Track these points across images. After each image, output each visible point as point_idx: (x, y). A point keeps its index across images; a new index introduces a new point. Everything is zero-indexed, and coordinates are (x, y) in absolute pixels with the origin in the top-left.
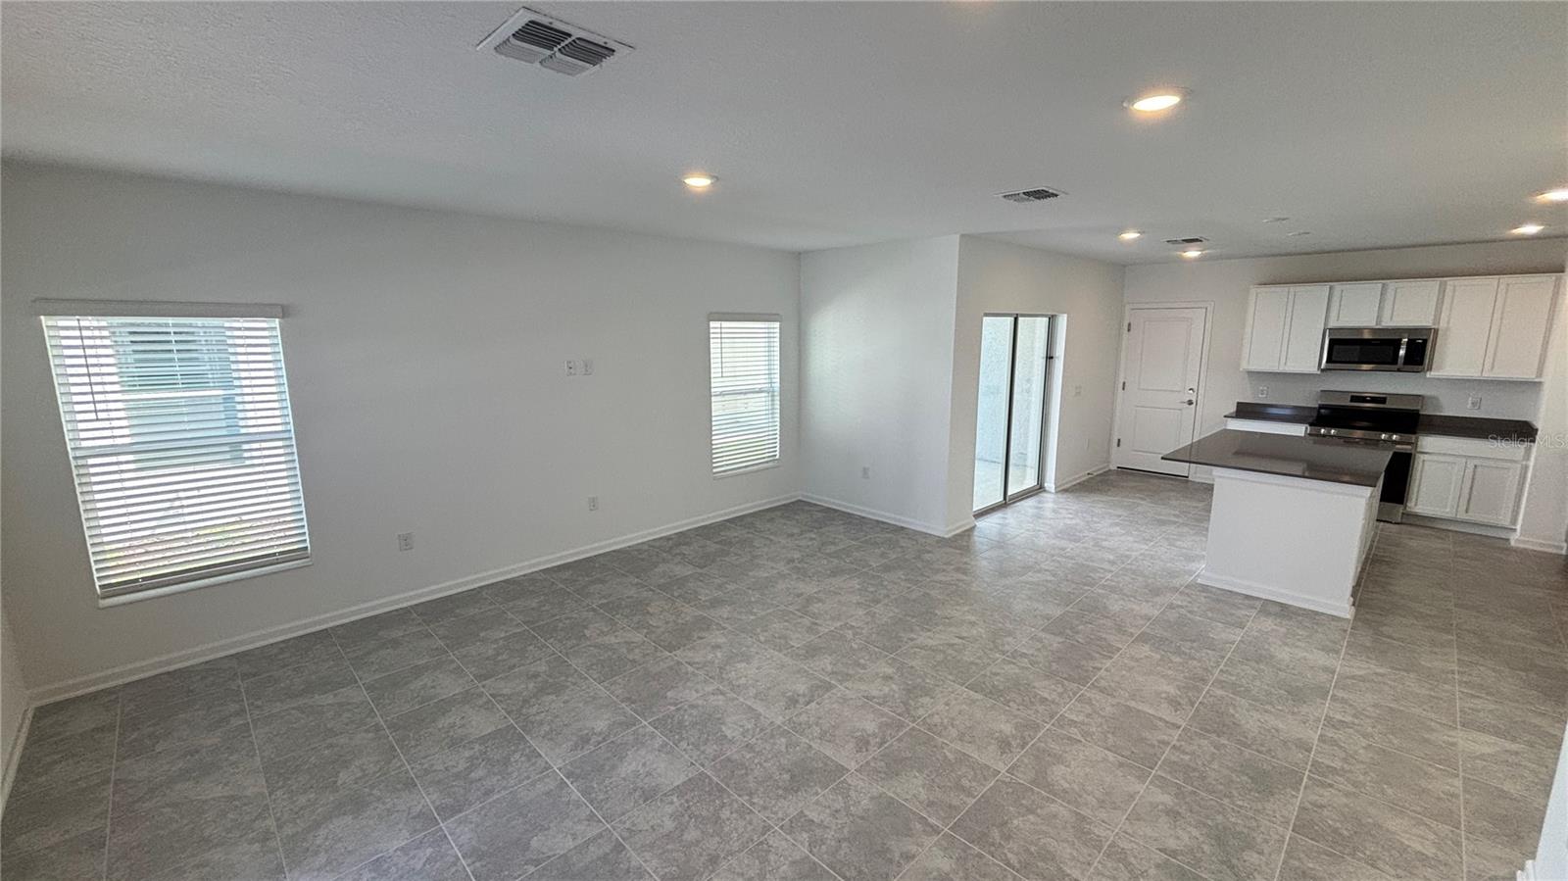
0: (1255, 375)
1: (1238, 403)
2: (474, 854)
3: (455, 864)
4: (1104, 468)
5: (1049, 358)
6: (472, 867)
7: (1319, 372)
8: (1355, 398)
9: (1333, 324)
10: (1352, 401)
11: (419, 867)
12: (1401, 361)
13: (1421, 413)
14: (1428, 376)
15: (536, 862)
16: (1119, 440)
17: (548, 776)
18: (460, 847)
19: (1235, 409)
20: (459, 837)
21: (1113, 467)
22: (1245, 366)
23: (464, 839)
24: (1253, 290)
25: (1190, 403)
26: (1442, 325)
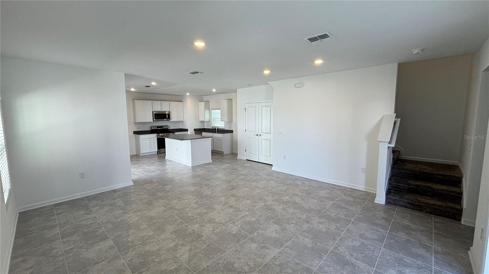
1: (134, 131)
2: (321, 257)
3: (326, 260)
6: (325, 255)
7: (153, 122)
8: (158, 127)
9: (154, 110)
11: (332, 268)
12: (167, 118)
13: (168, 129)
14: (170, 121)
15: (316, 244)
17: (284, 251)
18: (320, 261)
20: (317, 263)
23: (317, 262)
26: (171, 111)
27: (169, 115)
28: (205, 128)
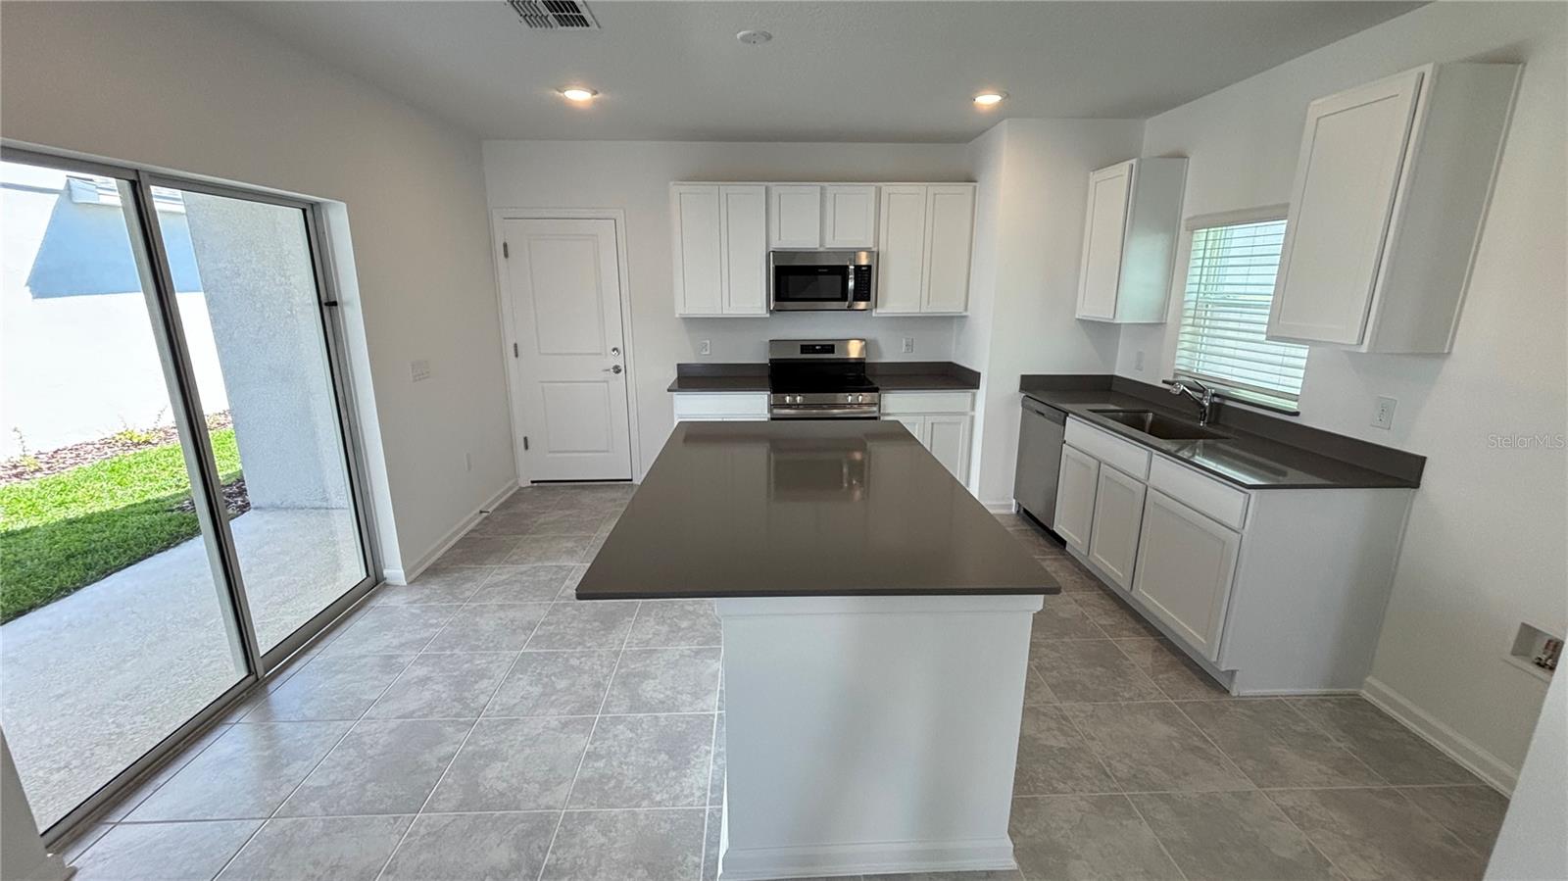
0: (693, 323)
1: (679, 367)
4: (510, 488)
5: (328, 305)
7: (768, 315)
8: (807, 348)
9: (776, 245)
10: (802, 352)
12: (850, 296)
13: (867, 361)
14: (874, 315)
16: (526, 439)
19: (676, 376)
21: (525, 482)
22: (680, 310)
24: (675, 189)
25: (617, 370)
26: (882, 248)
27: (865, 275)
28: (1117, 374)
